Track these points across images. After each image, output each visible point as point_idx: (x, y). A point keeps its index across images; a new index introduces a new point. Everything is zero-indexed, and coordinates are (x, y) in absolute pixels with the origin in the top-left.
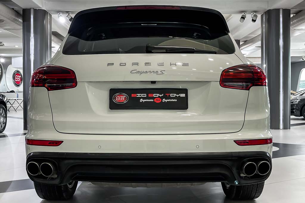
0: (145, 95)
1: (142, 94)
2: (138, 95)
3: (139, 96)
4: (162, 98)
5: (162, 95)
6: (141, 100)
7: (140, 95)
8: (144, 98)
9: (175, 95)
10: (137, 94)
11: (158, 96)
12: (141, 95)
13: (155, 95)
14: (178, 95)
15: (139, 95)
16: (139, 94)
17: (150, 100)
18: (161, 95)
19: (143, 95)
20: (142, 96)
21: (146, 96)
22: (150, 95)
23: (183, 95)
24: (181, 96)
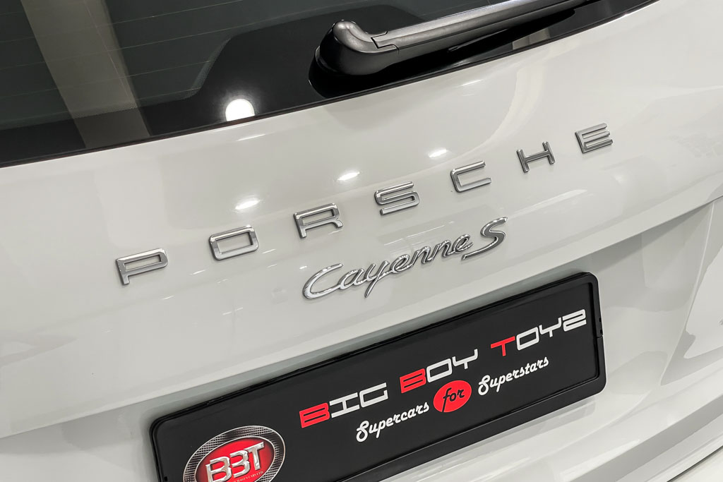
0: (380, 393)
1: (362, 393)
2: (339, 407)
3: (346, 410)
4: (471, 375)
5: (475, 357)
6: (364, 430)
7: (350, 404)
8: (374, 414)
9: (538, 331)
10: (332, 403)
11: (449, 372)
12: (356, 401)
13: (433, 373)
14: (550, 330)
15: (343, 406)
16: (343, 400)
17: (411, 414)
18: (465, 362)
19: (367, 397)
20: (364, 404)
21: (385, 397)
22: (407, 383)
23: (575, 320)
24: (566, 329)
